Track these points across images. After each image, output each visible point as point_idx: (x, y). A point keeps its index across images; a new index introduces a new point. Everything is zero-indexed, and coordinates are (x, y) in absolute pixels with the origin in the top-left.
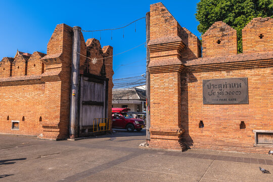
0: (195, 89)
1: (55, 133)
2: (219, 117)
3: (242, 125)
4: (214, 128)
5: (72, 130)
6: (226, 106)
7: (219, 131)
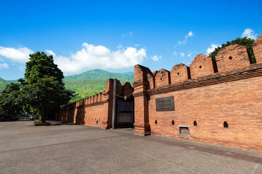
0: (152, 103)
1: (106, 126)
2: (163, 118)
3: (173, 123)
4: (161, 124)
5: (113, 125)
6: (165, 112)
7: (163, 126)
